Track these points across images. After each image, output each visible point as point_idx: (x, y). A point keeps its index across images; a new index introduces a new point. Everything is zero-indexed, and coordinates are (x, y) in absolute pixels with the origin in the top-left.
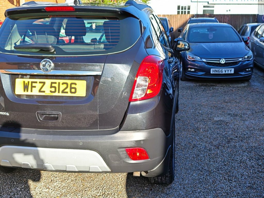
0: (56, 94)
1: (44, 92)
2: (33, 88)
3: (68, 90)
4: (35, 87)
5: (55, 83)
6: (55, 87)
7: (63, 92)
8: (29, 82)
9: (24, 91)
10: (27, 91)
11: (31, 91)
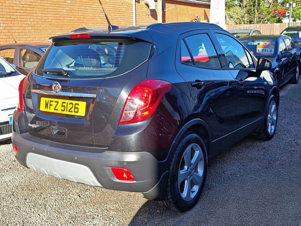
2: (51, 106)
8: (48, 101)
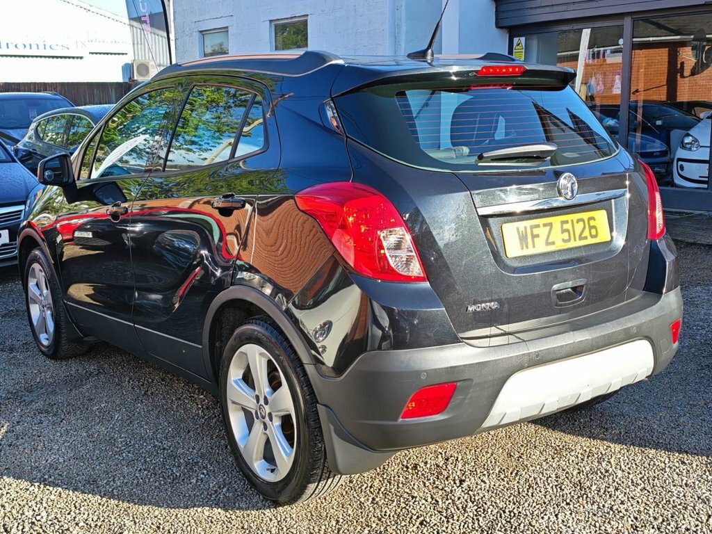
0: (572, 244)
1: (553, 243)
3: (586, 233)
4: (537, 236)
5: (567, 222)
6: (568, 231)
7: (581, 238)
8: (526, 228)
9: (522, 249)
10: (527, 247)
11: (534, 247)
